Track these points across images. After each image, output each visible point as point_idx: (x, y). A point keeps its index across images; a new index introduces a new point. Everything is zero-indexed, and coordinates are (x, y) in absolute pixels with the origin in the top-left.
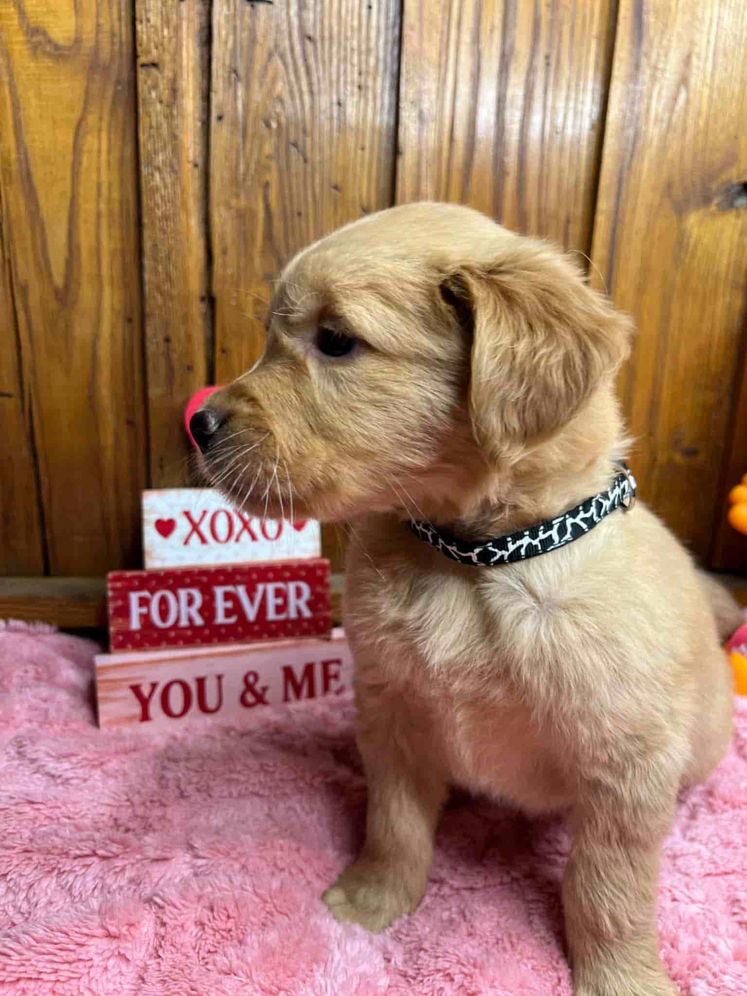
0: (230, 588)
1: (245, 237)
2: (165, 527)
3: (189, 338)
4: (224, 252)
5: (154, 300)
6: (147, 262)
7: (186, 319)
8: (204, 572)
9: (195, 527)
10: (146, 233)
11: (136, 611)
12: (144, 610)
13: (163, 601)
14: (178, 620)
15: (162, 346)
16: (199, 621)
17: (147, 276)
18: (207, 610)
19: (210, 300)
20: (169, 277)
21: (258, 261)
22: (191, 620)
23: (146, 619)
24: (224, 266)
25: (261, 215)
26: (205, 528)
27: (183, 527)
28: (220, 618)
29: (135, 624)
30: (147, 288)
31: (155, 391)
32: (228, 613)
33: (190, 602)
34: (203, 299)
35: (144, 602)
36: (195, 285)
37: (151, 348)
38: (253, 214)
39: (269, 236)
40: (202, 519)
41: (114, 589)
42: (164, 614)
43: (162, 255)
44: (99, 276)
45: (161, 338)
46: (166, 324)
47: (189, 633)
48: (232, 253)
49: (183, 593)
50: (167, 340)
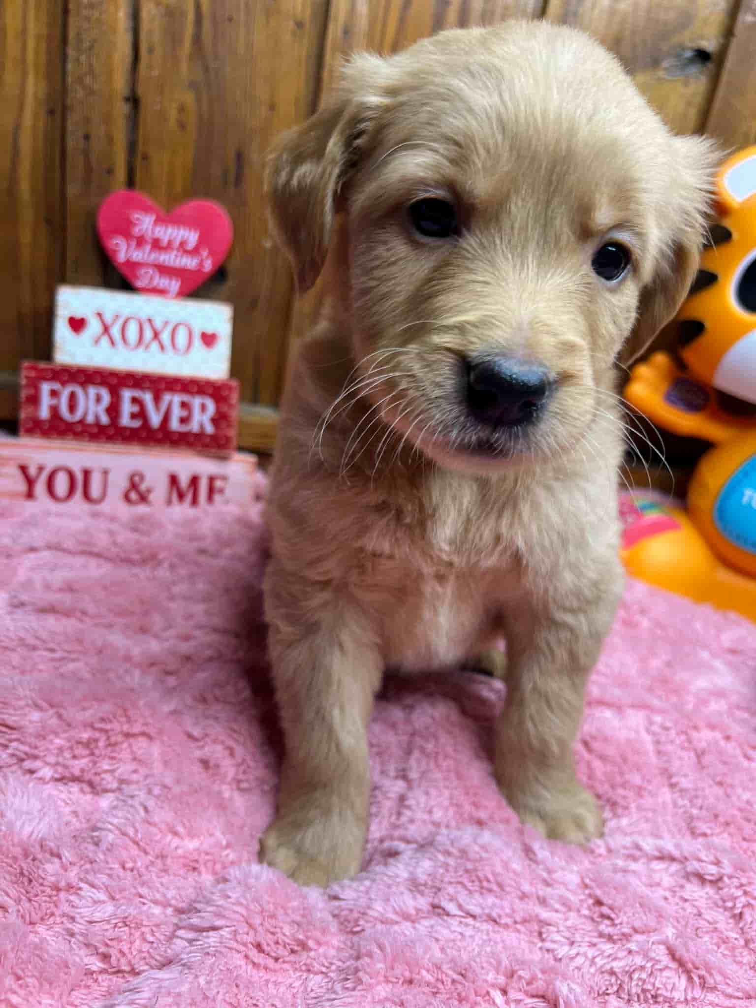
0: (137, 393)
1: (173, 38)
2: (77, 324)
3: (110, 140)
4: (151, 50)
5: (77, 94)
6: (71, 52)
7: (108, 119)
8: (114, 374)
9: (106, 329)
10: (72, 21)
11: (46, 402)
12: (54, 402)
13: (73, 397)
14: (85, 414)
15: (82, 144)
16: (105, 420)
17: (70, 66)
18: (114, 410)
19: (134, 101)
20: (91, 71)
21: (184, 67)
22: (97, 418)
23: (55, 411)
24: (150, 67)
25: (191, 16)
26: (115, 331)
27: (94, 327)
28: (125, 421)
29: (44, 413)
30: (69, 80)
31: (73, 190)
32: (133, 416)
33: (98, 399)
34: (127, 100)
35: (54, 393)
36: (120, 83)
37: (70, 143)
38: (183, 14)
39: (197, 40)
40: (113, 324)
41: (27, 377)
42: (72, 407)
43: (86, 45)
44: (24, 61)
45: (80, 133)
46: (87, 121)
47: (95, 430)
48: (159, 52)
49: (92, 391)
50: (87, 137)
